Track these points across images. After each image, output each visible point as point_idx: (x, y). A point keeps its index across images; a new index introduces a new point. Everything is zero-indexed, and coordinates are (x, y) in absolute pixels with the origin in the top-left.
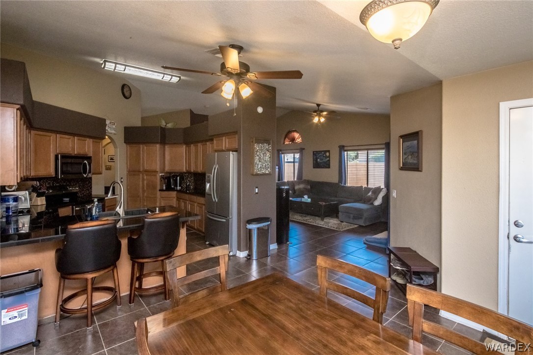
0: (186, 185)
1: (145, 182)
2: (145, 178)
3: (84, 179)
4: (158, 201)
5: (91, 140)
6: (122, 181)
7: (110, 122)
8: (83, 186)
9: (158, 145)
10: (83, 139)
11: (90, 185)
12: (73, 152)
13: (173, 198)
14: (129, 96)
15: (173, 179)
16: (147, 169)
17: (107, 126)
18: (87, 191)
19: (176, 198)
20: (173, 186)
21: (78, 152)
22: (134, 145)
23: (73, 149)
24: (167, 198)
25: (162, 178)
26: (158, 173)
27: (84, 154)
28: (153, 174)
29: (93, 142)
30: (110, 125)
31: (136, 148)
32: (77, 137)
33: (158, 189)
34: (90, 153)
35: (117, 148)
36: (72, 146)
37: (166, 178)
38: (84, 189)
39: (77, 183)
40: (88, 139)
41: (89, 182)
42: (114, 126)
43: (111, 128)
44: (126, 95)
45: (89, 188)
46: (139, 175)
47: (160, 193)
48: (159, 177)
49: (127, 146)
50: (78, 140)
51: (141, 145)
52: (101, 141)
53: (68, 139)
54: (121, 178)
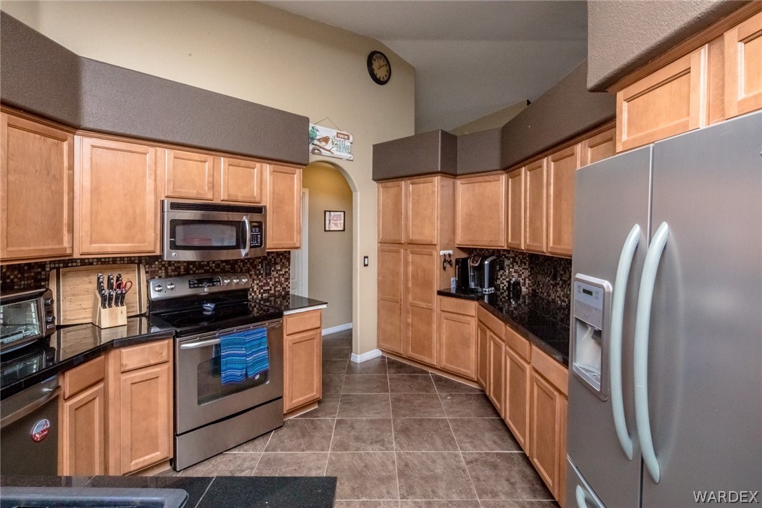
0: (509, 282)
1: (410, 268)
2: (411, 260)
3: (271, 259)
4: (435, 318)
5: (267, 168)
6: (366, 263)
7: (338, 133)
8: (268, 274)
9: (437, 180)
10: (243, 162)
11: (285, 272)
12: (213, 195)
13: (468, 318)
14: (386, 79)
15: (472, 264)
16: (415, 237)
17: (330, 142)
18: (277, 284)
19: (476, 318)
20: (472, 285)
21: (229, 196)
22: (389, 184)
23: (213, 187)
24: (455, 316)
25: (445, 261)
26: (435, 249)
27: (248, 200)
28: (426, 250)
29: (274, 171)
30: (338, 139)
31: (393, 191)
32: (227, 159)
33: (436, 288)
34: (264, 199)
35: (356, 191)
36: (211, 179)
37: (457, 261)
38: (269, 280)
39: (251, 268)
40: (258, 165)
41: (283, 266)
42: (348, 143)
43: (340, 148)
44: (378, 77)
45: (283, 279)
46: (398, 252)
47: (441, 300)
48: (439, 258)
49: (378, 188)
50: (230, 165)
51: (403, 182)
52: (298, 171)
53: (201, 161)
54: (365, 257)
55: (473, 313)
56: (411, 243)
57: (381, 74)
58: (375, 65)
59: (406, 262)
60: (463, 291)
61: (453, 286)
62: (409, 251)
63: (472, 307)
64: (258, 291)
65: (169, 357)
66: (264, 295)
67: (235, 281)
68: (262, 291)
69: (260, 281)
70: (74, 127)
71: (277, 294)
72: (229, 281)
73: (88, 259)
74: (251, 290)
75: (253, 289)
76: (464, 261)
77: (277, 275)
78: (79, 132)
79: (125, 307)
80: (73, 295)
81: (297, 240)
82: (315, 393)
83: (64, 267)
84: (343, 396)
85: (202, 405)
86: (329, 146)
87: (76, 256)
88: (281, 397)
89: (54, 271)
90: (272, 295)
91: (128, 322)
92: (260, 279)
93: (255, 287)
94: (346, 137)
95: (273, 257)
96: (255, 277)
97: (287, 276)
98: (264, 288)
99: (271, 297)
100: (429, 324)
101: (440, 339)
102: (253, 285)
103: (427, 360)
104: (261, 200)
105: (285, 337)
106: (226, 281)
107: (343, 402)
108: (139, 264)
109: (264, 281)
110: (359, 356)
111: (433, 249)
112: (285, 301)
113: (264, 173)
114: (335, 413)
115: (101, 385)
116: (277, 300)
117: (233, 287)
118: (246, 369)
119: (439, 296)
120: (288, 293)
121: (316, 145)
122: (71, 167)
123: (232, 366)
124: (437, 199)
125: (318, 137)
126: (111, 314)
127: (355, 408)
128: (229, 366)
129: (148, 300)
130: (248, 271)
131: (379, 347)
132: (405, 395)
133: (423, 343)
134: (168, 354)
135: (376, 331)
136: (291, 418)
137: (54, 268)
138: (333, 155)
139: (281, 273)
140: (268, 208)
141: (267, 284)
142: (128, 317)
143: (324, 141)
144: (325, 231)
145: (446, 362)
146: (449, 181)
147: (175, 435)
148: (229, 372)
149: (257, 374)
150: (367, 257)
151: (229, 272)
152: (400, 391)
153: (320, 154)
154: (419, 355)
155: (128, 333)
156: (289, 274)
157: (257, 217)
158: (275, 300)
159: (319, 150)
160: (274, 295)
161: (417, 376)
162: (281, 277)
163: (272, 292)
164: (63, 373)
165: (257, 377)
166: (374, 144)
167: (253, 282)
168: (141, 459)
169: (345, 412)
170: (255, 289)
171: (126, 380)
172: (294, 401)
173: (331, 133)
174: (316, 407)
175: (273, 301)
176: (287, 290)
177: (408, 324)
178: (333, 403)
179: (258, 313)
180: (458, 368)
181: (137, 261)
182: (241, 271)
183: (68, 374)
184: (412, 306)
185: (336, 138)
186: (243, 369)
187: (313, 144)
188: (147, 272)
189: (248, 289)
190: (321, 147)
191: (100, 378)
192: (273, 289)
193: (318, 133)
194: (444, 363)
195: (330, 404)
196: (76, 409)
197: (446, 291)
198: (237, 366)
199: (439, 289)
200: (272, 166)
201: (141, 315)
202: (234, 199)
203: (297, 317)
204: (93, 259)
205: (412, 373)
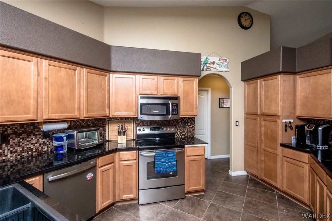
1: (263, 129)
2: (263, 124)
3: (185, 120)
4: (279, 159)
5: (181, 79)
6: (237, 124)
7: (220, 59)
8: (184, 127)
9: (280, 77)
10: (170, 78)
11: (192, 127)
12: (157, 92)
13: (303, 164)
14: (249, 26)
15: (308, 129)
16: (266, 111)
17: (216, 64)
18: (188, 132)
19: (309, 165)
20: (308, 143)
21: (164, 93)
22: (251, 82)
23: (157, 89)
24: (293, 161)
25: (286, 126)
26: (279, 118)
27: (172, 94)
28: (273, 119)
29: (184, 81)
30: (220, 62)
31: (253, 86)
32: (163, 77)
33: (279, 142)
34: (179, 93)
35: (231, 87)
36: (156, 86)
37: (297, 127)
38: (184, 130)
39: (176, 124)
40: (176, 78)
41: (191, 124)
42: (226, 63)
43: (221, 66)
44: (244, 26)
45: (191, 130)
46: (256, 119)
47: (283, 149)
48: (281, 124)
49: (245, 85)
50: (164, 80)
51: (258, 80)
52: (195, 79)
53: (152, 79)
54: (236, 122)
55: (306, 161)
56: (263, 115)
57: (246, 23)
58: (243, 20)
59: (261, 126)
60: (301, 146)
61: (294, 142)
62: (262, 119)
63: (306, 157)
64: (179, 134)
65: (136, 158)
66: (182, 136)
67: (168, 129)
68: (181, 134)
69: (181, 130)
70: (109, 71)
71: (188, 136)
72: (166, 129)
73: (118, 118)
74: (176, 133)
75: (177, 133)
76: (302, 127)
77: (188, 128)
78: (111, 72)
79: (125, 136)
80: (113, 130)
81: (195, 112)
82: (201, 187)
83: (111, 120)
84: (219, 191)
85: (149, 180)
86: (214, 66)
87: (111, 117)
88: (184, 185)
89: (108, 121)
90: (186, 137)
91: (126, 142)
92: (180, 129)
93: (178, 132)
94: (225, 60)
95: (186, 119)
96: (178, 128)
97: (193, 129)
98: (182, 133)
99: (185, 137)
100: (275, 162)
101: (282, 173)
102: (177, 131)
103: (274, 183)
104: (178, 94)
105: (186, 157)
106: (165, 129)
107: (217, 195)
108: (133, 120)
109: (182, 130)
110: (233, 172)
111: (277, 118)
112: (192, 140)
113: (179, 82)
114: (211, 200)
115: (113, 164)
116: (188, 139)
117: (168, 132)
118: (166, 168)
119: (281, 147)
120: (193, 136)
121: (208, 66)
122: (109, 85)
123: (160, 166)
124: (281, 89)
125: (209, 63)
126: (121, 138)
127: (222, 200)
128: (158, 166)
129: (136, 134)
130: (175, 125)
131: (245, 170)
132: (255, 200)
133: (272, 173)
134: (136, 157)
135: (244, 161)
136: (190, 195)
137: (108, 120)
138: (217, 70)
139: (190, 127)
140: (181, 97)
141: (184, 132)
142: (126, 140)
143: (212, 64)
144: (220, 108)
145: (286, 188)
146: (291, 77)
147: (139, 190)
148: (158, 168)
149: (171, 172)
150: (238, 121)
151: (167, 125)
152: (252, 198)
153: (210, 70)
154: (269, 180)
155: (126, 146)
156: (194, 128)
157: (175, 102)
158: (187, 139)
159: (209, 69)
160: (187, 137)
161: (266, 192)
162: (190, 129)
163: (186, 135)
164: (98, 158)
165: (171, 173)
166: (242, 61)
167: (177, 130)
168: (126, 196)
169: (216, 201)
170: (178, 133)
171: (121, 164)
172: (190, 188)
173: (216, 59)
174: (203, 193)
175: (186, 139)
176: (193, 135)
177: (262, 160)
178: (212, 194)
179: (179, 144)
180: (294, 194)
181: (133, 119)
182: (172, 125)
183: (100, 158)
184: (265, 150)
185: (219, 61)
186: (164, 168)
187: (206, 66)
188: (136, 124)
189: (175, 133)
190: (210, 67)
191: (113, 161)
192: (186, 134)
193: (209, 60)
194: (285, 188)
195: (210, 193)
196: (103, 172)
197: (287, 144)
198: (162, 167)
199: (281, 143)
200: (183, 78)
201: (134, 140)
202: (166, 94)
203: (192, 149)
204: (119, 118)
205: (264, 189)
